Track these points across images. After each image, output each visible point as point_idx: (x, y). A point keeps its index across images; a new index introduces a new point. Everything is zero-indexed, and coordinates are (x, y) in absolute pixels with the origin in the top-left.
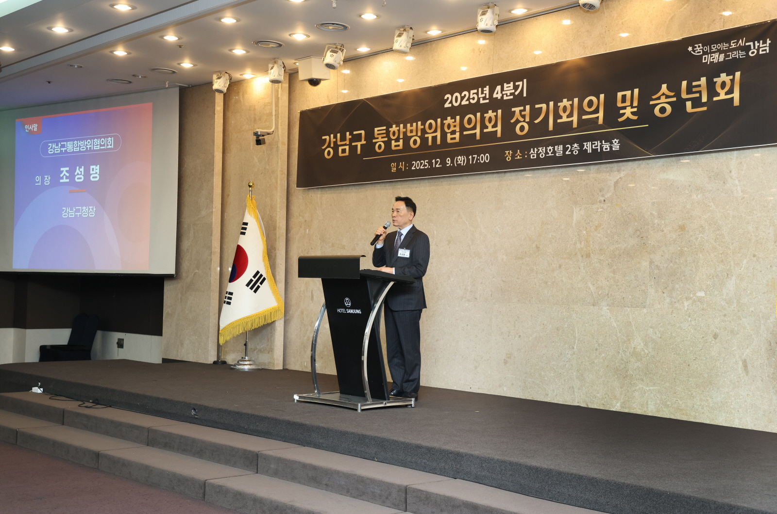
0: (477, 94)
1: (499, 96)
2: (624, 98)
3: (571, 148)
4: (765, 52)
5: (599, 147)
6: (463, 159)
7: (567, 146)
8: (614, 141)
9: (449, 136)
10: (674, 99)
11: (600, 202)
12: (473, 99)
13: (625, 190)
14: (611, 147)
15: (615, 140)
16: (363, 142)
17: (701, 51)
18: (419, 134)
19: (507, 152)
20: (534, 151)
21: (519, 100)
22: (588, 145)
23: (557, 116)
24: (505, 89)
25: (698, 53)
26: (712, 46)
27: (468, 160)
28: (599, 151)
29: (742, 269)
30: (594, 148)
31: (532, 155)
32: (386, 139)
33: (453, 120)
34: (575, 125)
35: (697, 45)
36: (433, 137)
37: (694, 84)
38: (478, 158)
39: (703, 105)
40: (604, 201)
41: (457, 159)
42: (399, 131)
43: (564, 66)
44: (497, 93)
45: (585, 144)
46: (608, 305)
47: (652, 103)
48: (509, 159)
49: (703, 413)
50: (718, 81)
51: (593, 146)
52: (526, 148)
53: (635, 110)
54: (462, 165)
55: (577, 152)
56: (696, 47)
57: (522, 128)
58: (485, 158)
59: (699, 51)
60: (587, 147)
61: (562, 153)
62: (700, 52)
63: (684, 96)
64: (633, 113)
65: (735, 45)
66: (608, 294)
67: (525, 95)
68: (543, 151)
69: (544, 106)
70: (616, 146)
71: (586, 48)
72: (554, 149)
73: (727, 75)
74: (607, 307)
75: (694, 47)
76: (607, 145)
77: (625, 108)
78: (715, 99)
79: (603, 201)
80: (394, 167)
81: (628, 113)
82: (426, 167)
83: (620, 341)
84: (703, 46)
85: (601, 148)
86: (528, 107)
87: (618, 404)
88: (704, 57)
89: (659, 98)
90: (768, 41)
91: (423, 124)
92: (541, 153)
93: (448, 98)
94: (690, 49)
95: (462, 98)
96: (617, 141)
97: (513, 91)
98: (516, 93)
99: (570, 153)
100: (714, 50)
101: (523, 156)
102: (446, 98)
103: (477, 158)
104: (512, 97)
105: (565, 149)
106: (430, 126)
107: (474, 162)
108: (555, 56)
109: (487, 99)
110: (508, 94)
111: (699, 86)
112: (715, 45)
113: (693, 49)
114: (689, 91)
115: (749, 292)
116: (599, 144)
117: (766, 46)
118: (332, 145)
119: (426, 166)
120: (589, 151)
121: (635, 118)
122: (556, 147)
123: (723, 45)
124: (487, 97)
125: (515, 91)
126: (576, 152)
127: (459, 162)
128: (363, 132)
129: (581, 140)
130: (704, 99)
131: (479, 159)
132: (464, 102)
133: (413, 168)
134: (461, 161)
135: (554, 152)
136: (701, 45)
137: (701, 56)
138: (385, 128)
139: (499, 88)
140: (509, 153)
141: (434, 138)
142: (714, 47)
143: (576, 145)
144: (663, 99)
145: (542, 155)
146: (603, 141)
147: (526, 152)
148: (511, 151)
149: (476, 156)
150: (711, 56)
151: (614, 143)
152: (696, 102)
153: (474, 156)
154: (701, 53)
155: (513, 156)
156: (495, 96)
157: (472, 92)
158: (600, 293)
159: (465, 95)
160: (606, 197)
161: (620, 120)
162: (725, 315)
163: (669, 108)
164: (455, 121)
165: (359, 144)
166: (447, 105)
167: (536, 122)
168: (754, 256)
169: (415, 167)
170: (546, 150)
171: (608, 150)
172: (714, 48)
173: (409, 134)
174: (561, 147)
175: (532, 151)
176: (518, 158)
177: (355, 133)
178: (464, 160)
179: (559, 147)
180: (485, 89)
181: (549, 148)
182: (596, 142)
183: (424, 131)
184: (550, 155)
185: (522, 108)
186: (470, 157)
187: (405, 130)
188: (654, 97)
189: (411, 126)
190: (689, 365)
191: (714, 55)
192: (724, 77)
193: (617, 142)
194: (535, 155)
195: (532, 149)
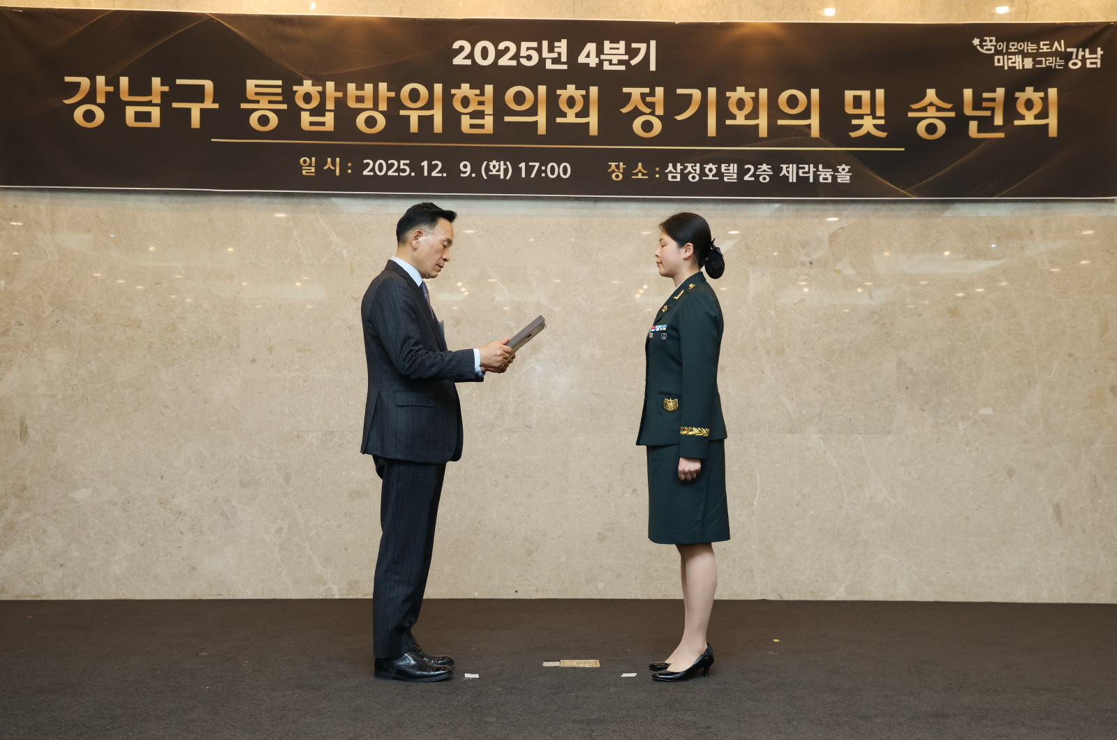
0: (539, 50)
1: (593, 62)
2: (857, 102)
3: (755, 171)
4: (1094, 66)
5: (811, 175)
6: (503, 167)
7: (746, 167)
8: (840, 168)
9: (466, 122)
10: (952, 114)
11: (803, 264)
12: (529, 58)
13: (850, 248)
14: (834, 178)
15: (844, 166)
16: (209, 104)
17: (993, 48)
18: (383, 106)
19: (613, 164)
20: (675, 167)
21: (638, 75)
22: (790, 169)
23: (724, 112)
24: (606, 50)
25: (987, 50)
26: (1011, 43)
27: (517, 171)
28: (811, 180)
29: (1052, 374)
30: (801, 174)
31: (670, 175)
32: (284, 107)
33: (478, 92)
34: (763, 132)
35: (988, 39)
36: (420, 117)
37: (985, 95)
38: (543, 168)
39: (998, 129)
40: (811, 263)
41: (488, 166)
42: (323, 95)
43: (740, 31)
44: (588, 56)
45: (784, 166)
46: (820, 432)
47: (911, 115)
48: (617, 176)
49: (991, 587)
50: (1022, 97)
51: (801, 171)
52: (657, 161)
53: (882, 122)
54: (502, 177)
55: (768, 179)
56: (986, 41)
57: (647, 126)
58: (560, 170)
59: (989, 47)
60: (788, 172)
61: (735, 176)
62: (990, 50)
63: (968, 111)
64: (877, 127)
65: (1047, 49)
66: (820, 414)
67: (653, 67)
68: (695, 170)
69: (696, 94)
70: (844, 176)
71: (768, 9)
72: (719, 169)
73: (1035, 91)
74: (820, 435)
75: (982, 41)
76: (828, 174)
77: (861, 117)
78: (1017, 123)
79: (808, 263)
80: (310, 165)
81: (868, 125)
82: (401, 174)
83: (843, 488)
84: (997, 41)
85: (816, 176)
86: (660, 91)
87: (842, 590)
88: (996, 57)
89: (924, 109)
90: (1100, 52)
91: (395, 87)
92: (690, 173)
93: (462, 48)
94: (976, 42)
95: (499, 54)
96: (847, 168)
97: (626, 57)
98: (634, 62)
99: (753, 179)
100: (1013, 50)
101: (651, 173)
102: (456, 45)
103: (540, 167)
104: (623, 68)
105: (742, 172)
106: (414, 95)
107: (533, 176)
108: (704, 11)
109: (564, 63)
110: (615, 61)
111: (993, 100)
112: (1016, 43)
113: (981, 42)
114: (977, 104)
115: (1062, 407)
116: (812, 169)
117: (1096, 58)
118: (101, 99)
119: (404, 171)
120: (793, 179)
121: (883, 135)
122: (723, 166)
123: (1027, 46)
124: (564, 59)
125: (632, 57)
126: (764, 179)
127: (494, 172)
128: (208, 85)
129: (776, 160)
130: (999, 121)
131: (545, 171)
132: (504, 61)
133: (365, 173)
134: (499, 171)
135: (719, 173)
136: (994, 39)
137: (992, 56)
138: (279, 83)
139: (591, 47)
140: (618, 167)
141: (426, 122)
142: (1013, 45)
143: (765, 167)
144: (932, 112)
145: (694, 177)
146: (820, 166)
147: (657, 169)
148: (621, 164)
149: (537, 164)
150: (1008, 59)
151: (840, 170)
152: (985, 124)
153: (530, 164)
154: (992, 52)
155: (627, 173)
156: (582, 59)
157: (524, 45)
158: (804, 412)
159: (507, 49)
160: (814, 257)
161: (854, 134)
162: (1026, 441)
163: (941, 128)
164: (482, 94)
165: (195, 110)
166: (459, 60)
167: (679, 118)
168: (1070, 355)
169: (373, 170)
170: (702, 169)
171: (830, 181)
172: (1013, 48)
173: (352, 104)
174: (734, 168)
175: (670, 167)
176: (640, 176)
177: (179, 82)
178: (506, 171)
179: (729, 166)
180: (556, 44)
181: (708, 167)
182: (807, 166)
183: (395, 103)
184: (711, 177)
185: (647, 90)
186: (523, 165)
187: (340, 94)
188: (914, 106)
189: (357, 89)
190: (967, 518)
191: (1013, 57)
192: (1029, 92)
193: (847, 170)
194: (679, 176)
195: (670, 165)
